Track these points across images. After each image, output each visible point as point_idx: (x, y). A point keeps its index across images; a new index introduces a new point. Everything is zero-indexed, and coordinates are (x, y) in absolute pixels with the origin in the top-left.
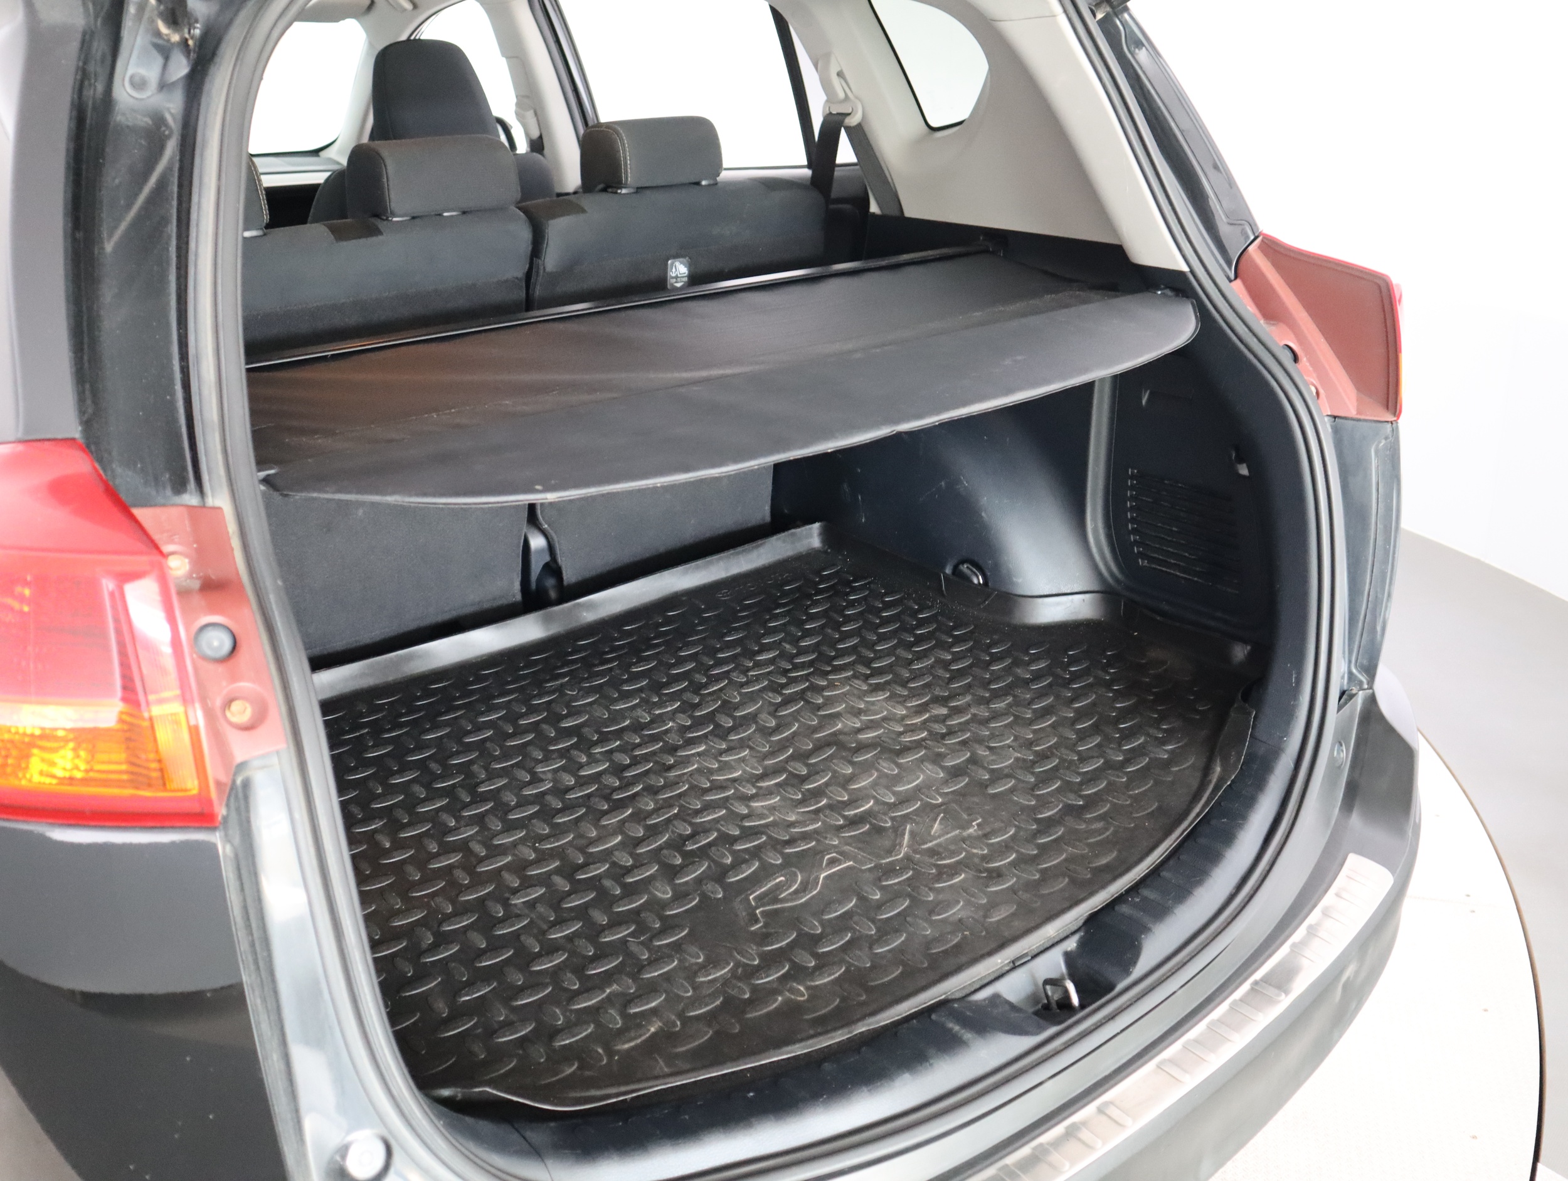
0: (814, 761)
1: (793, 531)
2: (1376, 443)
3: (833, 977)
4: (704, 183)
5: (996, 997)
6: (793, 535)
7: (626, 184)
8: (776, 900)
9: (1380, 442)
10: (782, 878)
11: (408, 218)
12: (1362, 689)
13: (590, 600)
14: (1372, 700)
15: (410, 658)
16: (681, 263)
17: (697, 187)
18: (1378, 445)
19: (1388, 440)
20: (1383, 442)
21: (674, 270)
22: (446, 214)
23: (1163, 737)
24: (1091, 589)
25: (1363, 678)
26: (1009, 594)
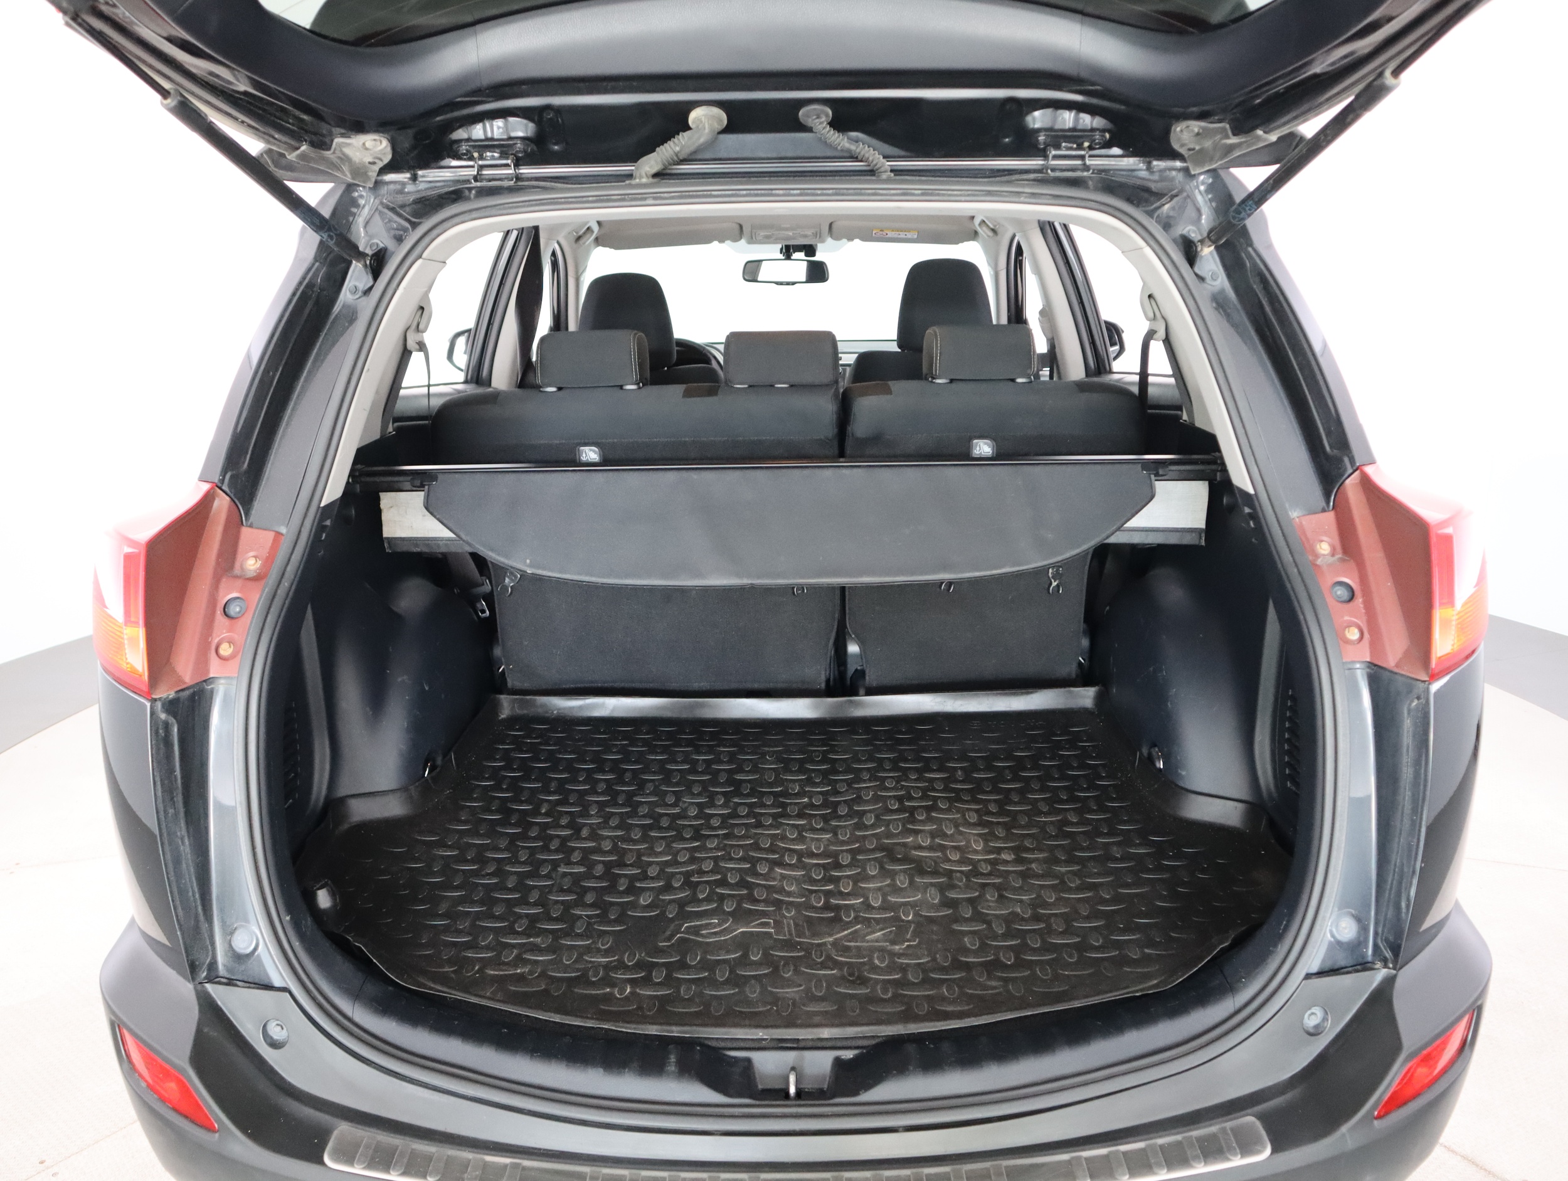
0: (860, 858)
1: (1072, 689)
2: (1408, 702)
3: (655, 993)
4: (1019, 380)
5: (749, 1061)
6: (1070, 692)
7: (936, 375)
8: (697, 934)
9: (1413, 701)
10: (717, 921)
11: (746, 386)
12: (1386, 966)
13: (860, 700)
14: (1390, 982)
15: (702, 705)
16: (985, 444)
17: (1011, 383)
18: (1410, 704)
19: (1420, 701)
20: (1415, 703)
21: (978, 449)
22: (776, 386)
23: (1161, 941)
24: (1243, 798)
25: (1388, 954)
26: (1173, 783)
